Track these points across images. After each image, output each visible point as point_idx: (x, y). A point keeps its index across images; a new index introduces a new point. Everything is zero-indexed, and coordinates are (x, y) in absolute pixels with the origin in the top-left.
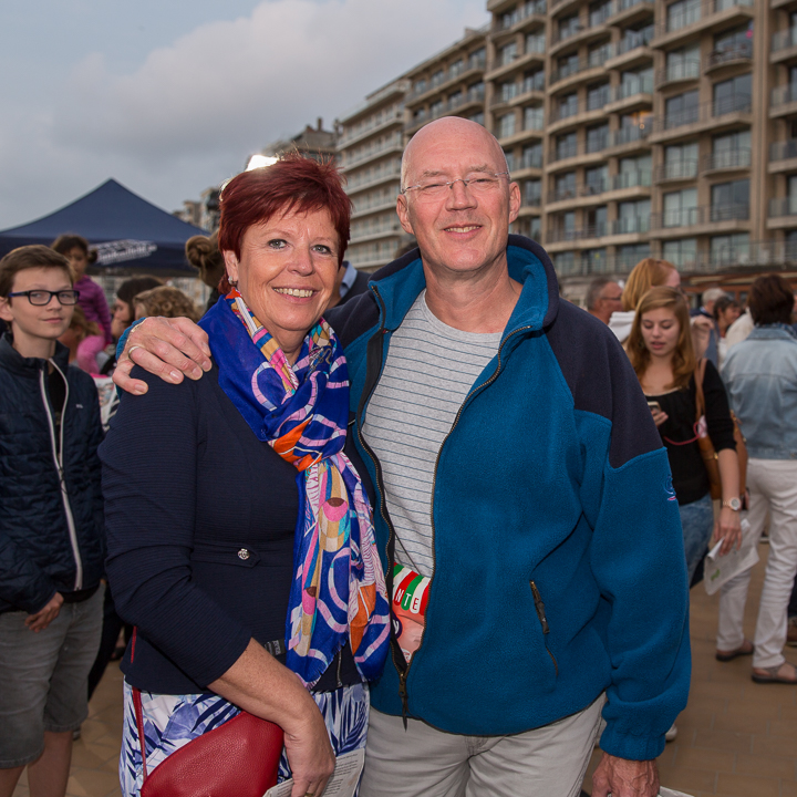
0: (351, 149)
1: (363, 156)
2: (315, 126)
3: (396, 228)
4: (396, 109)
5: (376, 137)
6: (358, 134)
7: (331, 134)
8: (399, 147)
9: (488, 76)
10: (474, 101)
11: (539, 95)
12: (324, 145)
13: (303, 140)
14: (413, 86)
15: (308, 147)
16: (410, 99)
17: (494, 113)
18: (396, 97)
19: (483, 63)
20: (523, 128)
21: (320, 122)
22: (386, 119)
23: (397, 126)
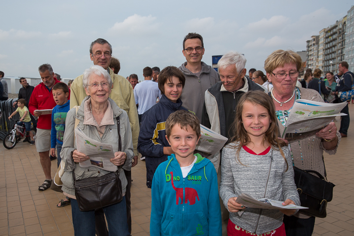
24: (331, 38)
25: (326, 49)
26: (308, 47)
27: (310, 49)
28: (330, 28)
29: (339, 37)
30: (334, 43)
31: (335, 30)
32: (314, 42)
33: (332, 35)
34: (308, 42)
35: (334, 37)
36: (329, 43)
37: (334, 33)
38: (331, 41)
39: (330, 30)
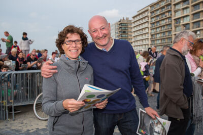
0: (134, 22)
2: (123, 19)
3: (148, 37)
4: (147, 13)
5: (142, 19)
6: (136, 19)
7: (126, 20)
8: (147, 21)
9: (173, 3)
10: (169, 9)
11: (188, 6)
14: (151, 8)
15: (123, 23)
17: (174, 11)
18: (147, 10)
19: (171, 1)
20: (183, 14)
22: (144, 15)
23: (147, 16)
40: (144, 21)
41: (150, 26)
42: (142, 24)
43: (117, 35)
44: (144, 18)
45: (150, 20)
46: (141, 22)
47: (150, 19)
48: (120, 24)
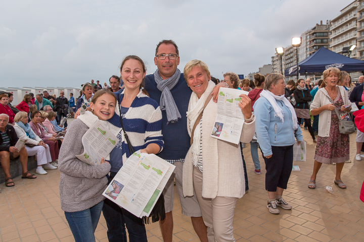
0: (334, 30)
1: (341, 31)
2: (320, 24)
3: (354, 55)
4: (353, 13)
5: (346, 24)
6: (337, 24)
7: (326, 25)
8: (355, 27)
12: (324, 29)
13: (316, 29)
14: (360, 4)
15: (318, 31)
16: (359, 8)
18: (354, 9)
21: (321, 22)
22: (349, 18)
23: (354, 19)
24: (289, 56)
25: (286, 64)
26: (273, 62)
27: (274, 63)
28: (288, 48)
29: (294, 55)
30: (291, 60)
31: (291, 50)
32: (277, 58)
33: (289, 54)
34: (273, 57)
35: (291, 55)
36: (288, 59)
37: (291, 53)
38: (289, 58)
39: (288, 50)
40: (349, 27)
41: (358, 36)
42: (346, 33)
43: (308, 53)
44: (350, 22)
45: (358, 26)
46: (345, 29)
47: (358, 23)
48: (313, 34)
